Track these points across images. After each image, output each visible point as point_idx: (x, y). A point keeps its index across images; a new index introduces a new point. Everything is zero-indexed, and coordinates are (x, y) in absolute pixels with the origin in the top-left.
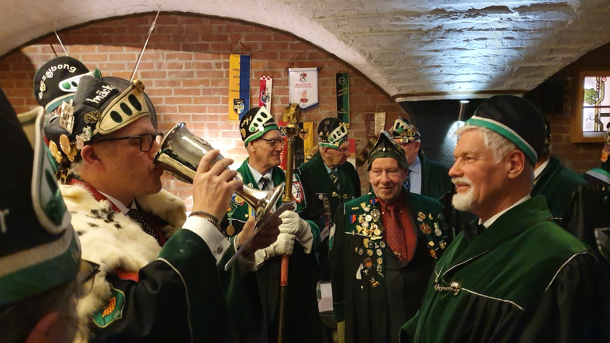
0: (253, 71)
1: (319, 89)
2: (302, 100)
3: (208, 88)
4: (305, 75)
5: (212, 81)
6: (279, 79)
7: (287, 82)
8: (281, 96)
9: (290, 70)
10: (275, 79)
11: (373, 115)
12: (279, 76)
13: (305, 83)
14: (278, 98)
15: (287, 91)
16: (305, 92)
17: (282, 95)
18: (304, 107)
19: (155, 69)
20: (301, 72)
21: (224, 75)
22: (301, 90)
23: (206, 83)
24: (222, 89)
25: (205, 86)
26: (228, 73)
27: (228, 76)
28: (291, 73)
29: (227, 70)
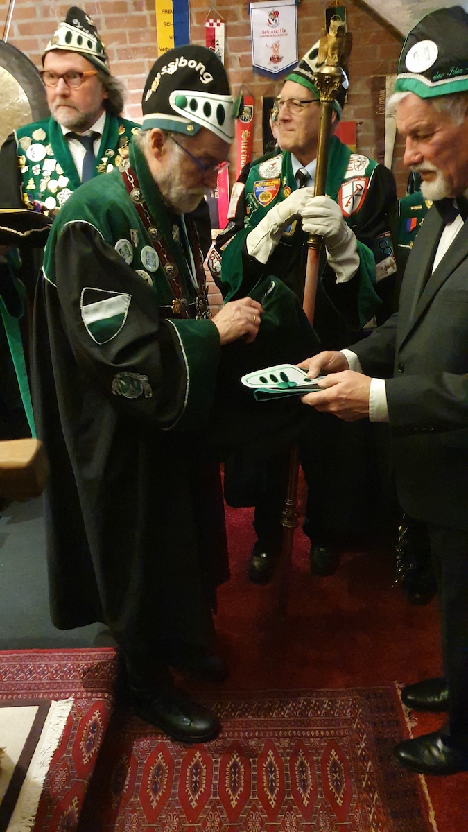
0: (193, 12)
1: (299, 38)
2: (272, 59)
3: (124, 46)
4: (276, 14)
5: (131, 34)
6: (235, 23)
7: (247, 29)
8: (239, 54)
9: (252, 5)
10: (230, 23)
11: (385, 78)
12: (235, 18)
13: (277, 29)
14: (235, 57)
15: (248, 45)
16: (277, 45)
17: (241, 51)
18: (276, 71)
19: (39, 18)
20: (270, 10)
21: (149, 23)
22: (271, 41)
23: (121, 38)
24: (146, 48)
25: (121, 43)
26: (154, 18)
27: (154, 24)
28: (254, 12)
29: (152, 12)
